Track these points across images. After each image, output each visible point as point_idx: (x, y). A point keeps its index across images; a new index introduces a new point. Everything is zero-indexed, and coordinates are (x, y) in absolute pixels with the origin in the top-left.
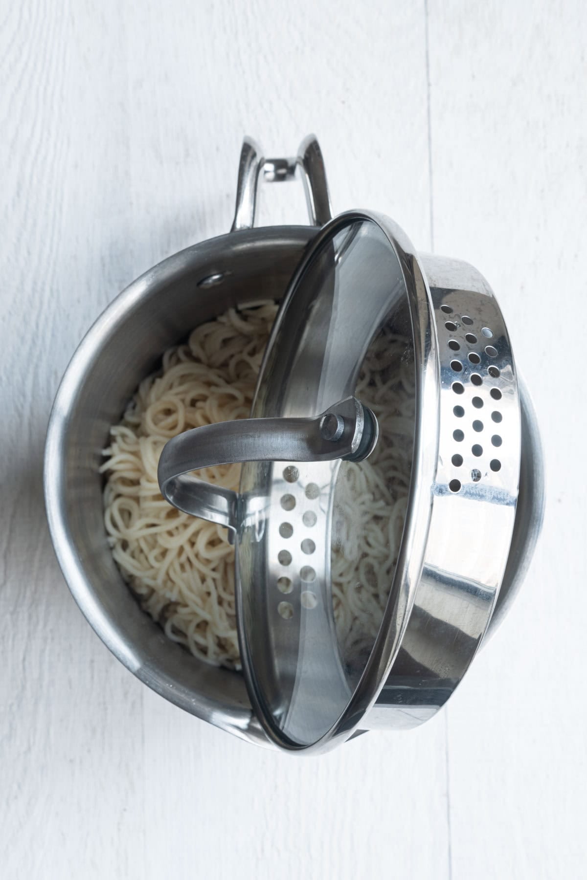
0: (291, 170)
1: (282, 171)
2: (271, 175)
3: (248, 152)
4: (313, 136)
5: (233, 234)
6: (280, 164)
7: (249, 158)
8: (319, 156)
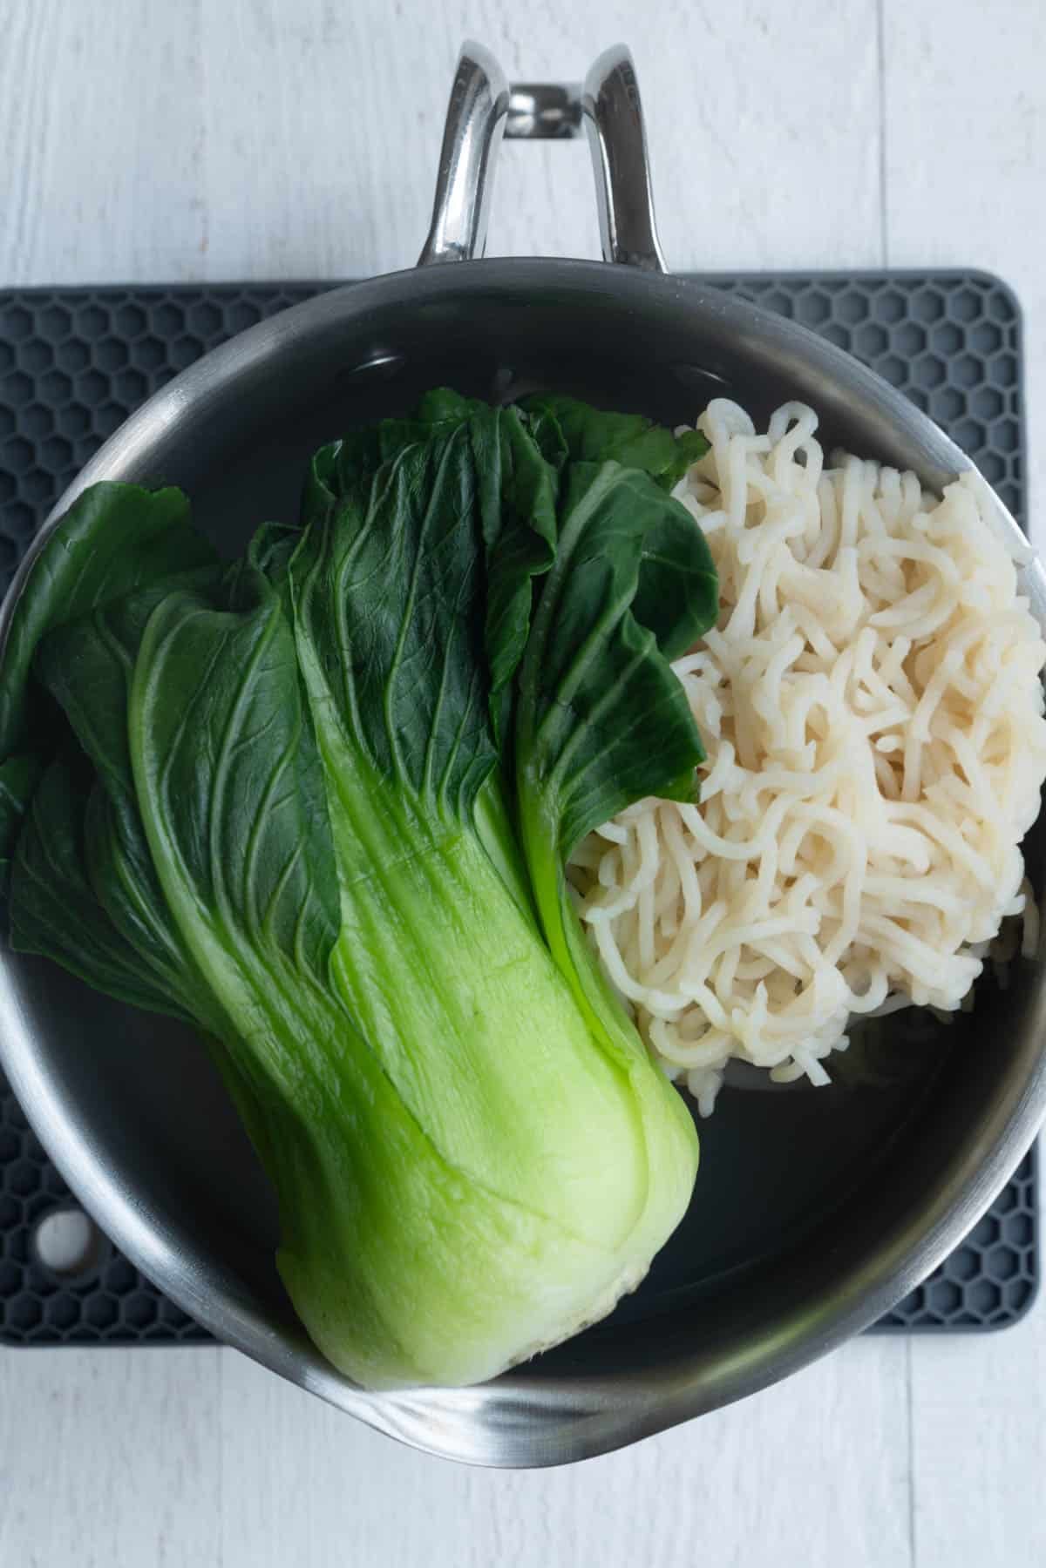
0: (574, 114)
1: (554, 114)
2: (526, 123)
3: (469, 75)
4: (622, 49)
5: (422, 271)
6: (548, 96)
7: (472, 87)
8: (634, 95)
